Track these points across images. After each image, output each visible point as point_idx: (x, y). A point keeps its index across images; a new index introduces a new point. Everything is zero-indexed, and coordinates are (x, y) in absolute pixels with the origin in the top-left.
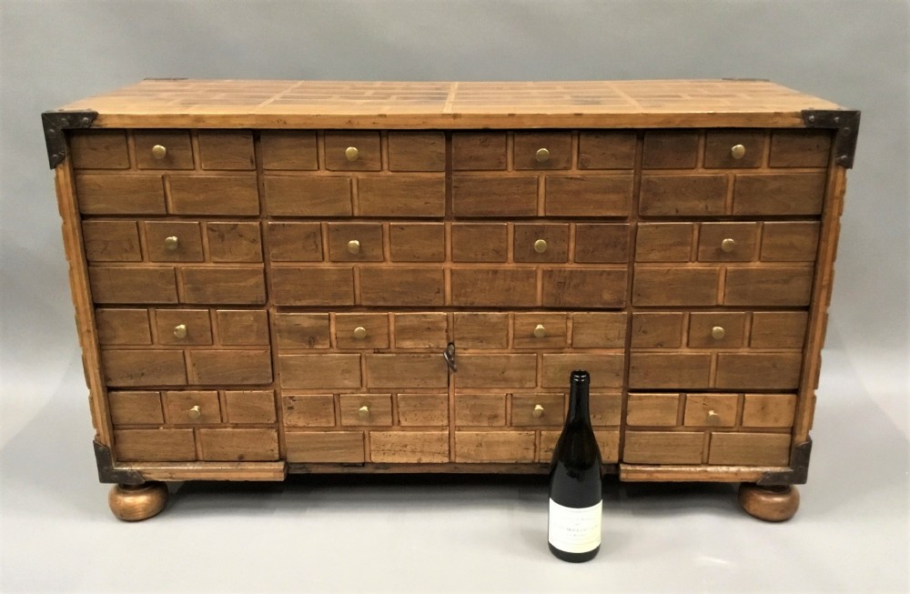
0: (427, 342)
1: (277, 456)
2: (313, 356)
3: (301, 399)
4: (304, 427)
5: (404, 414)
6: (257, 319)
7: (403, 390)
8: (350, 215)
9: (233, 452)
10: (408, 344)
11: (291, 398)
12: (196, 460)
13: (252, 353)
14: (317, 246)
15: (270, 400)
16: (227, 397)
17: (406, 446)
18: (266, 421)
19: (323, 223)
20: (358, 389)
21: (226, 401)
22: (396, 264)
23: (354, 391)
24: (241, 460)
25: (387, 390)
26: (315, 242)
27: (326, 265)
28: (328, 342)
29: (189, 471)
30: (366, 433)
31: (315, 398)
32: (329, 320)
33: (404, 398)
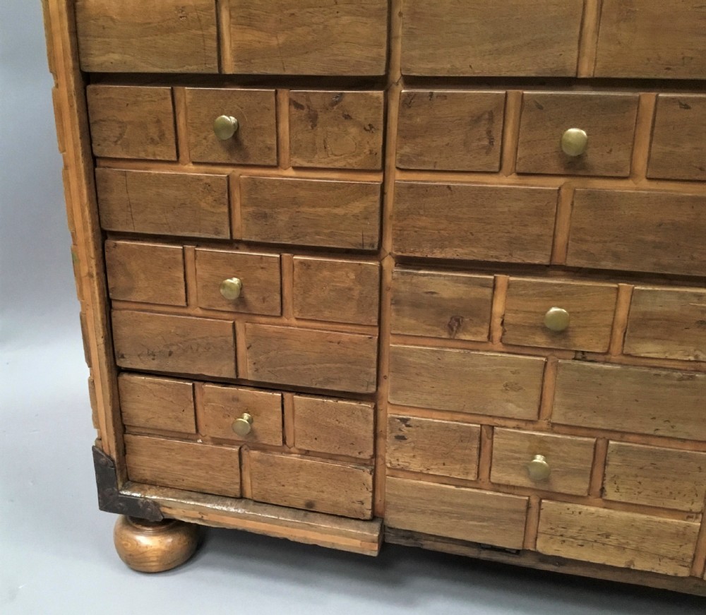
0: (692, 349)
1: (368, 514)
2: (453, 354)
3: (420, 425)
4: (421, 473)
5: (615, 478)
6: (361, 276)
7: (623, 434)
8: (572, 74)
9: (299, 496)
10: (650, 349)
11: (404, 421)
12: (241, 497)
13: (346, 337)
14: (491, 143)
15: (367, 421)
16: (297, 406)
17: (608, 536)
18: (356, 454)
19: (513, 93)
20: (531, 421)
21: (294, 411)
22: (654, 185)
23: (522, 424)
24: (309, 509)
25: (590, 431)
26: (489, 132)
27: (504, 181)
28: (485, 330)
29: (228, 514)
30: (534, 501)
31: (446, 428)
32: (494, 288)
33: (620, 450)
